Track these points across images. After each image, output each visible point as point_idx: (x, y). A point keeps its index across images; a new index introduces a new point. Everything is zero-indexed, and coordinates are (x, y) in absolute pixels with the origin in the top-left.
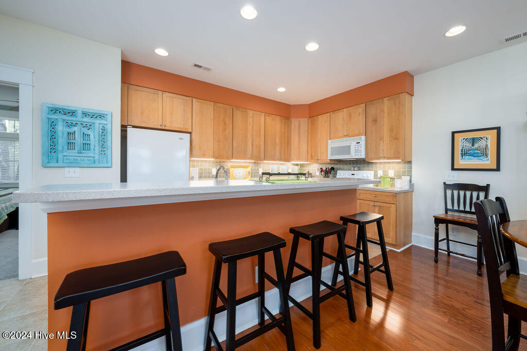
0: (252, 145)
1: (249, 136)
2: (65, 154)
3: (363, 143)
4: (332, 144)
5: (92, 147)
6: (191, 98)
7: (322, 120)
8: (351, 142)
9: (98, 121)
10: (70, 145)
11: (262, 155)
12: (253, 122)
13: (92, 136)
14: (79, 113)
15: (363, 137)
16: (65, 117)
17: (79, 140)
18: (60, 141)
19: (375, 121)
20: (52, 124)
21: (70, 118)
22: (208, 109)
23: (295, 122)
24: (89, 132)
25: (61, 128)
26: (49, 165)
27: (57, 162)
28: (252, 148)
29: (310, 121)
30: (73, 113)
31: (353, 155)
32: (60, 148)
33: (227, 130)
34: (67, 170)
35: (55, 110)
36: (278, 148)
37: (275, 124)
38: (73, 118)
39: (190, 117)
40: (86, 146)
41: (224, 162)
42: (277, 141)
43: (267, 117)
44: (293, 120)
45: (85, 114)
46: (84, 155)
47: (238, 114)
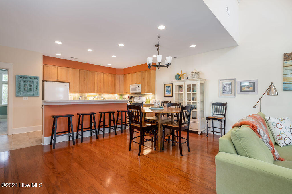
0: (97, 86)
1: (96, 83)
2: (23, 92)
3: (140, 87)
4: (132, 86)
5: (33, 89)
6: (69, 68)
7: (128, 76)
8: (136, 86)
9: (34, 80)
10: (25, 89)
11: (102, 91)
12: (97, 77)
13: (33, 86)
14: (28, 78)
15: (140, 85)
16: (23, 79)
17: (28, 87)
18: (22, 87)
19: (144, 79)
20: (19, 82)
21: (25, 79)
22: (77, 72)
23: (118, 76)
24: (32, 84)
25: (22, 83)
26: (18, 96)
27: (21, 95)
28: (97, 88)
29: (124, 76)
30: (26, 78)
31: (137, 92)
32: (22, 90)
33: (85, 81)
34: (24, 98)
35: (20, 77)
36: (109, 88)
37: (108, 78)
38: (26, 80)
39: (69, 76)
40: (31, 89)
41: (84, 94)
42: (109, 85)
43: (104, 75)
44: (117, 75)
45: (30, 78)
46: (30, 92)
47: (91, 74)
